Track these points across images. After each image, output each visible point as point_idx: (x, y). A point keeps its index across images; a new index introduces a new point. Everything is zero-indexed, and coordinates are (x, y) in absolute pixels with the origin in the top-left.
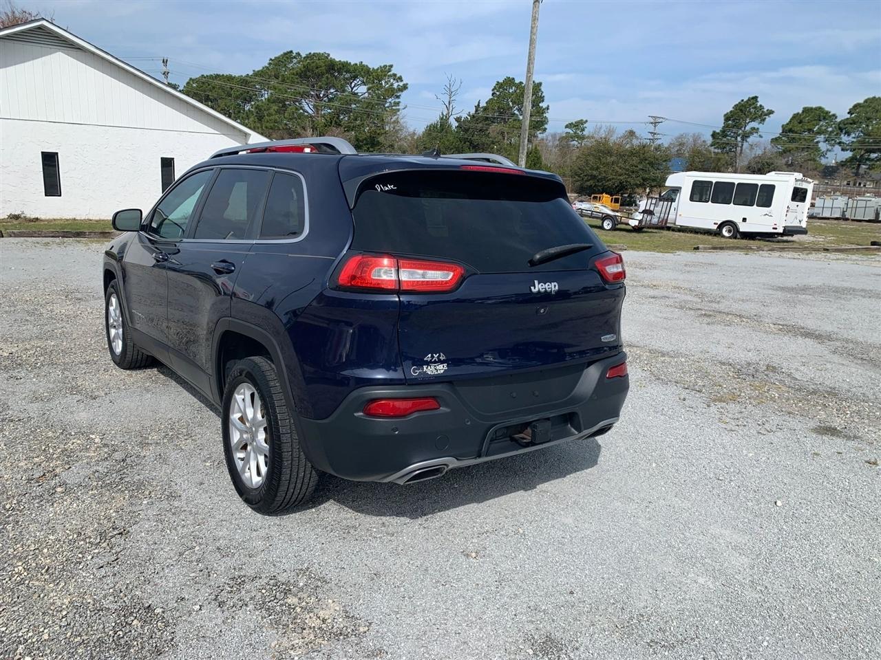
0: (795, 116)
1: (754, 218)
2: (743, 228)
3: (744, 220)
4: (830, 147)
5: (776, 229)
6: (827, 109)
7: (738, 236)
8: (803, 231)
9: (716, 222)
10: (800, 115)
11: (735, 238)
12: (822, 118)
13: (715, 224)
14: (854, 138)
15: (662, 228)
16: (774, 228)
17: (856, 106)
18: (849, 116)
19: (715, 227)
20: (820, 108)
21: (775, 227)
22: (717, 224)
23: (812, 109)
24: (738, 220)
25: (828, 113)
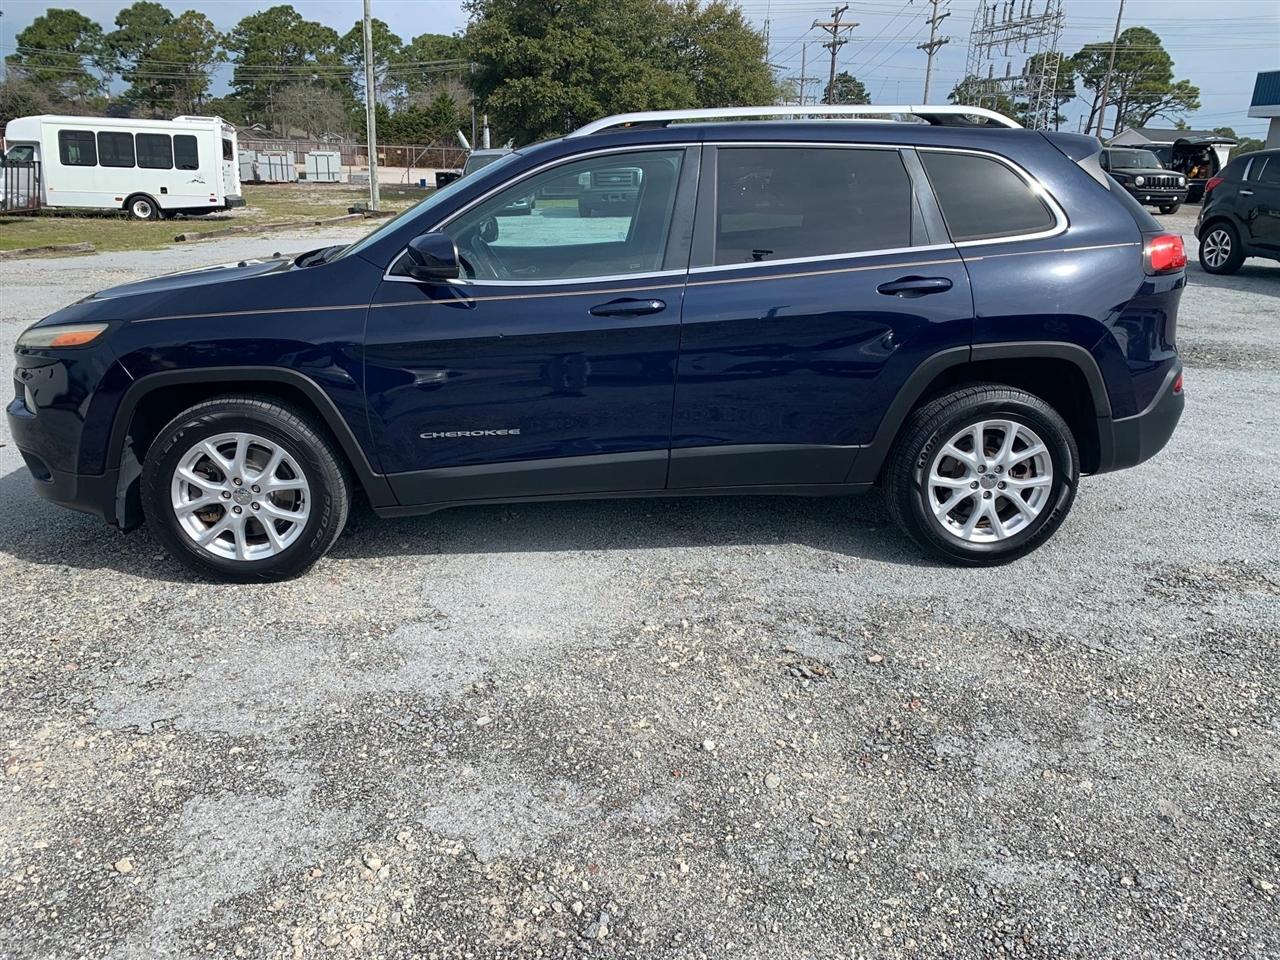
0: (39, 22)
1: (176, 188)
2: (165, 203)
3: (164, 190)
4: (107, 75)
5: (215, 200)
6: (83, 14)
7: (161, 216)
8: (240, 202)
9: (120, 197)
10: (47, 21)
11: (157, 218)
12: (81, 28)
13: (117, 199)
14: (135, 61)
15: (35, 214)
16: (212, 200)
17: (124, 14)
18: (117, 28)
19: (120, 205)
20: (74, 12)
21: (213, 198)
22: (121, 199)
23: (61, 12)
24: (155, 193)
25: (87, 20)
